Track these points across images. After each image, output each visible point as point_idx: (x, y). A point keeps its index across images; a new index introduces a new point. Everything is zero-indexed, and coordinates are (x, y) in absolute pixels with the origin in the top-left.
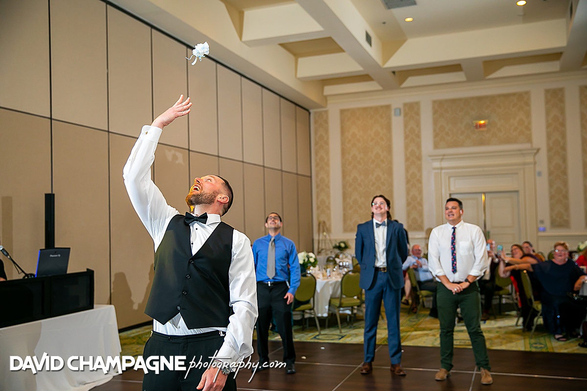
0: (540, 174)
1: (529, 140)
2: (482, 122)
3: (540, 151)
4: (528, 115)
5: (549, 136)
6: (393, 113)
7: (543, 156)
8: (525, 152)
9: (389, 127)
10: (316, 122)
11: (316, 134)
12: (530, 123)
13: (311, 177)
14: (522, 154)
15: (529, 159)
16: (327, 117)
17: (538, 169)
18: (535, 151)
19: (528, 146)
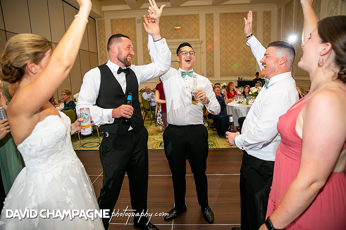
0: (203, 53)
1: (199, 37)
2: (178, 28)
3: (203, 42)
4: (198, 25)
5: (207, 36)
6: (137, 22)
7: (204, 44)
8: (196, 42)
9: (135, 29)
10: (98, 26)
11: (99, 31)
12: (199, 29)
13: (97, 53)
14: (196, 43)
15: (199, 46)
16: (104, 23)
17: (202, 51)
18: (201, 42)
19: (198, 40)
